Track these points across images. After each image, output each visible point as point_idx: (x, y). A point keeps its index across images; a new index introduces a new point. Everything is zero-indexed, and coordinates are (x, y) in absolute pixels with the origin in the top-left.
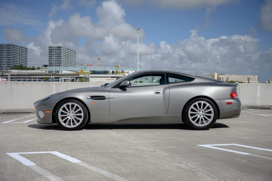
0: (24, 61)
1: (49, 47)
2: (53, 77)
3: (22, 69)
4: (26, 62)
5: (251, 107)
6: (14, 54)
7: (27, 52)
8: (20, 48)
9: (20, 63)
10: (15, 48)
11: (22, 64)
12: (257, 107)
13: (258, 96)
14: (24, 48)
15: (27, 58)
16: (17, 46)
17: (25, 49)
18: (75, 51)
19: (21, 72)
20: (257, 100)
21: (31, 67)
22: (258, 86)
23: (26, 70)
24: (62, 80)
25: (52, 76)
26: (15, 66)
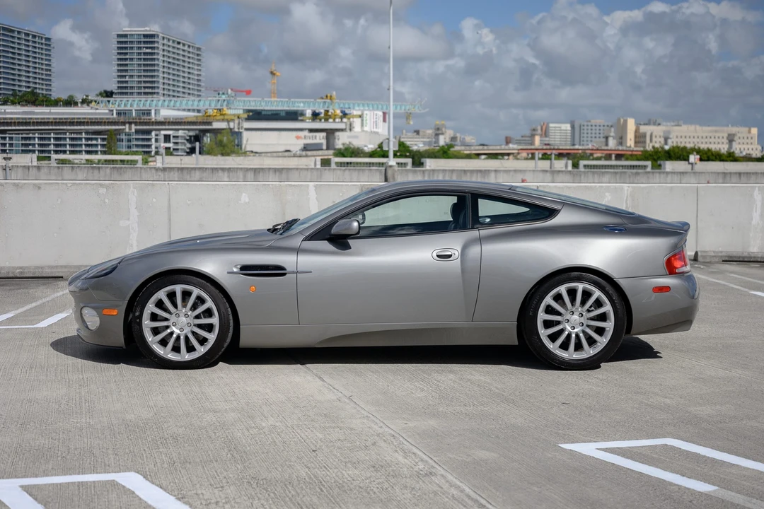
0: (42, 79)
1: (119, 36)
2: (130, 129)
3: (37, 102)
4: (47, 80)
5: (731, 257)
6: (10, 55)
7: (50, 50)
8: (30, 38)
9: (28, 85)
10: (13, 37)
11: (36, 88)
12: (751, 257)
13: (754, 222)
14: (42, 38)
15: (50, 70)
16: (19, 32)
17: (43, 41)
18: (199, 49)
19: (33, 113)
20: (751, 235)
21: (64, 97)
22: (756, 192)
23: (47, 106)
24: (158, 137)
25: (127, 126)
26: (14, 95)
